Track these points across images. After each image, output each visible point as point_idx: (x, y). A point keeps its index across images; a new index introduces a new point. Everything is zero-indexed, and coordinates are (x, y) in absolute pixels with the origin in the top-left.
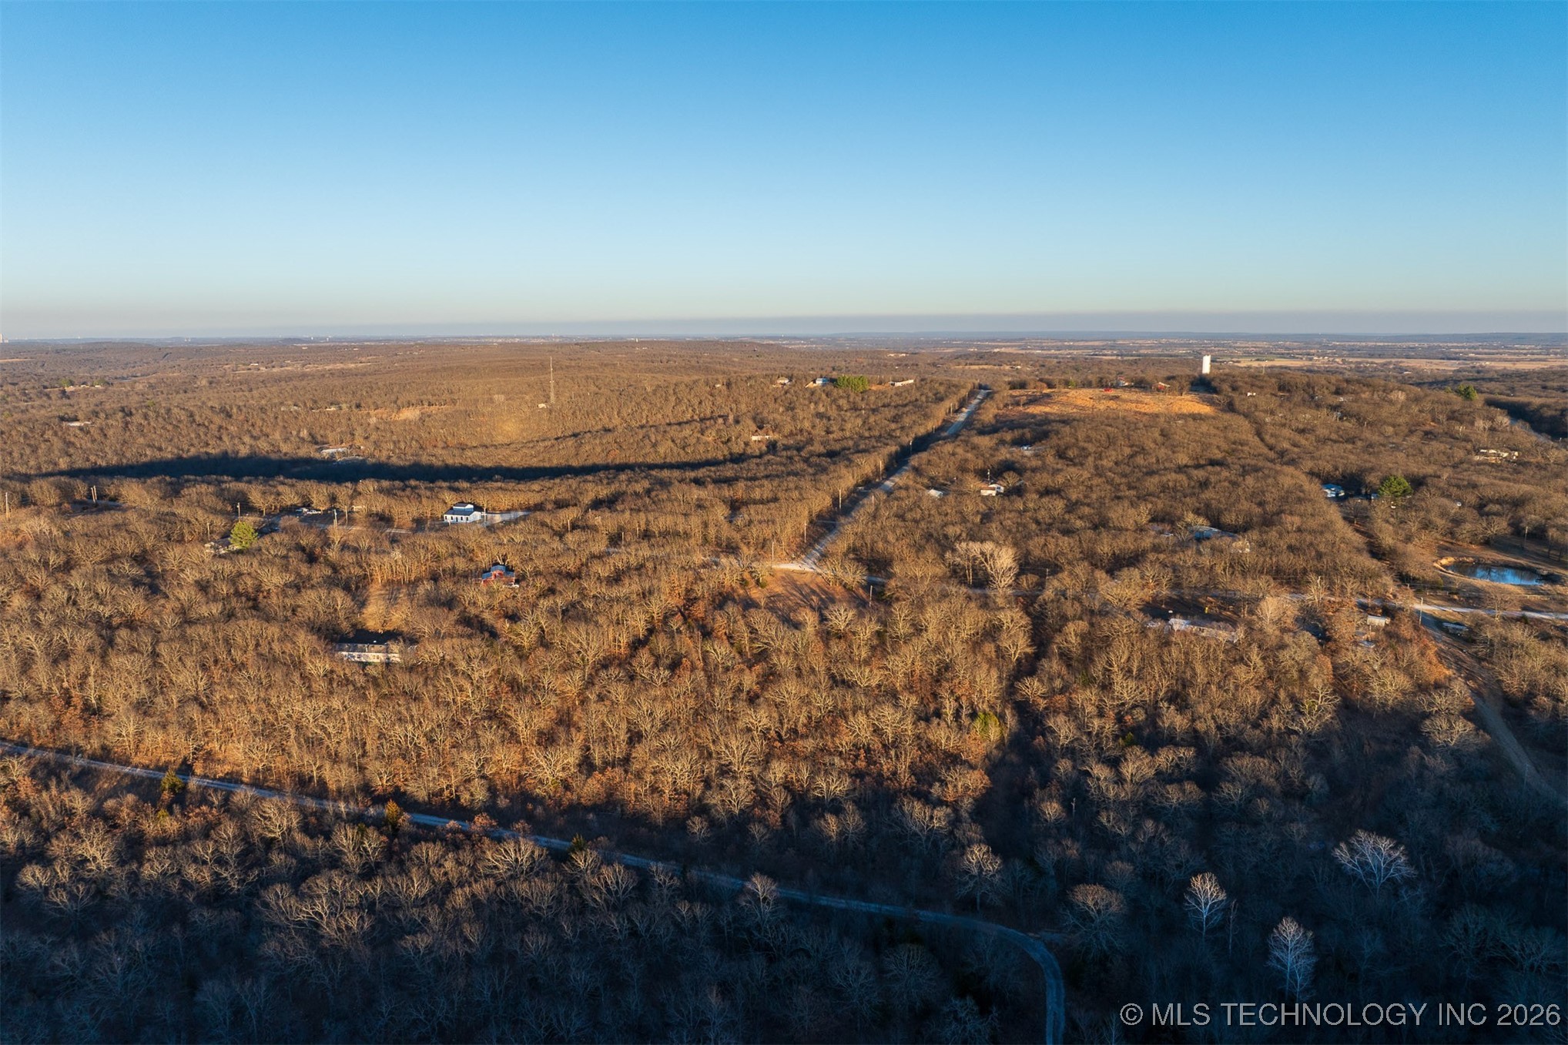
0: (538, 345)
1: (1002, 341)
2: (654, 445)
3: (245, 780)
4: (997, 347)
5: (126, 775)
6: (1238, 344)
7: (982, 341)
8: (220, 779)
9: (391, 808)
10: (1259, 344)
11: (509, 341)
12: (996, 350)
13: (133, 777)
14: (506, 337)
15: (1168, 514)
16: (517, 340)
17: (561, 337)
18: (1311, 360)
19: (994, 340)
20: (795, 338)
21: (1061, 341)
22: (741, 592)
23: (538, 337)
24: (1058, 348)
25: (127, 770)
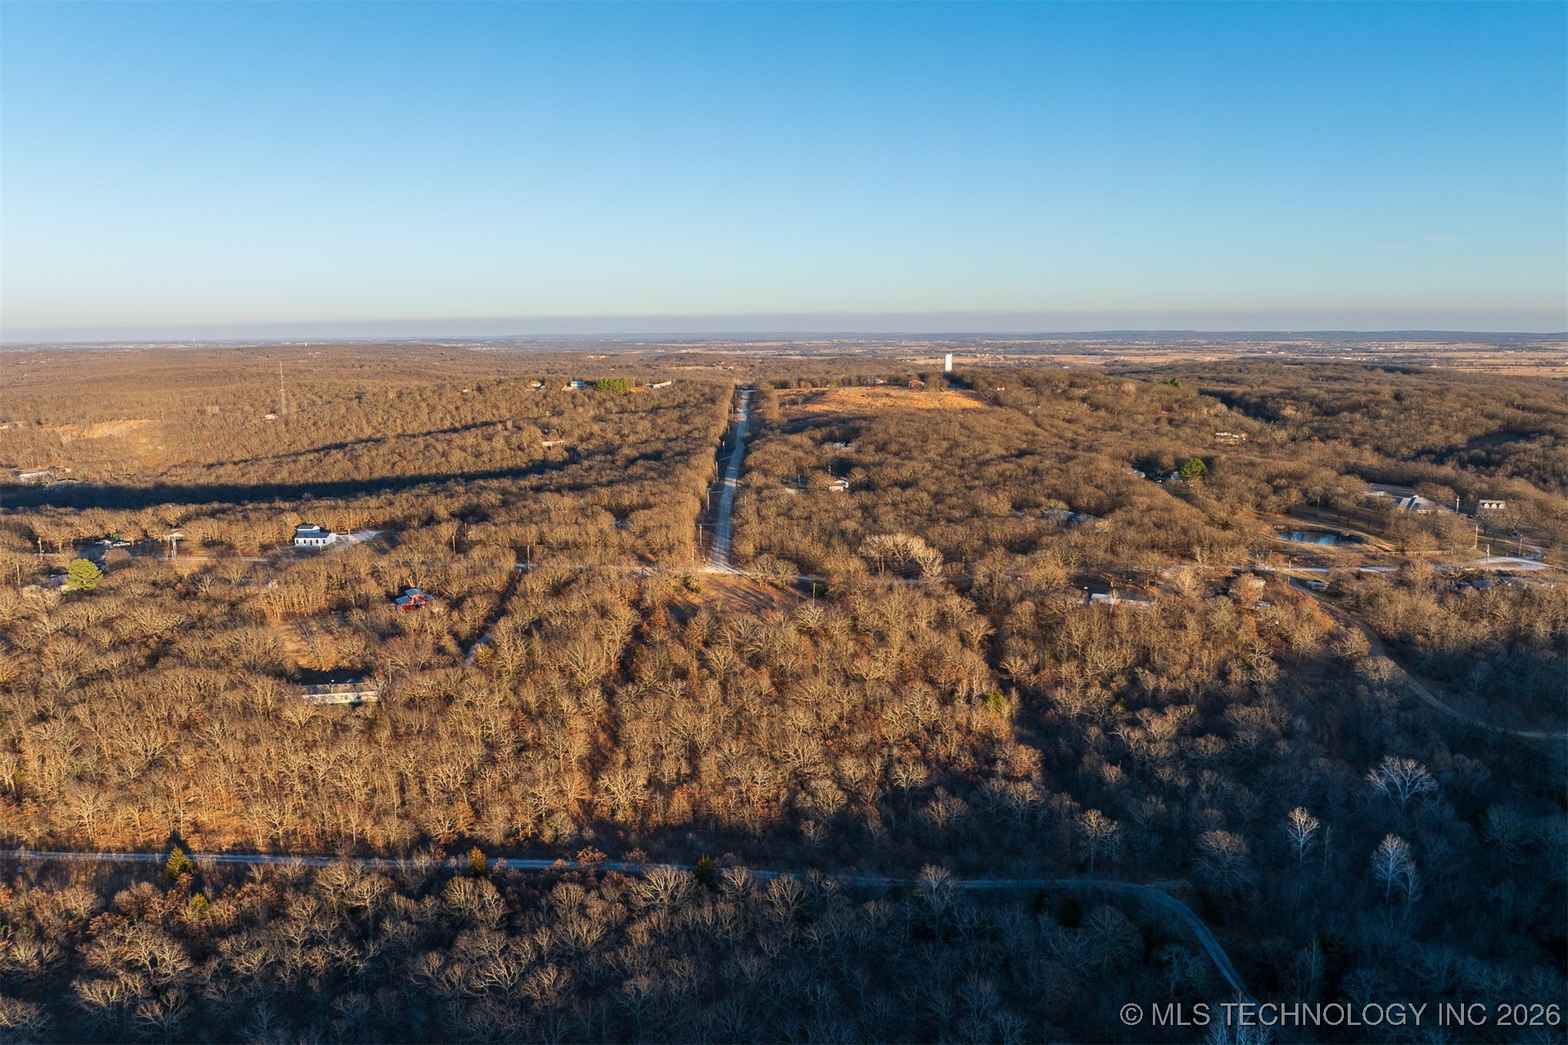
0: (180, 351)
1: (684, 342)
2: (444, 454)
3: (262, 849)
4: (683, 348)
5: (102, 863)
6: (903, 344)
7: (669, 342)
8: (228, 851)
9: (476, 854)
10: (921, 343)
11: (144, 347)
12: (684, 351)
13: (114, 864)
14: (137, 343)
15: (1025, 500)
16: (152, 346)
17: (203, 342)
18: (975, 357)
19: (675, 342)
20: (470, 341)
21: (740, 342)
22: (680, 598)
23: (176, 343)
24: (741, 349)
25: (99, 856)
